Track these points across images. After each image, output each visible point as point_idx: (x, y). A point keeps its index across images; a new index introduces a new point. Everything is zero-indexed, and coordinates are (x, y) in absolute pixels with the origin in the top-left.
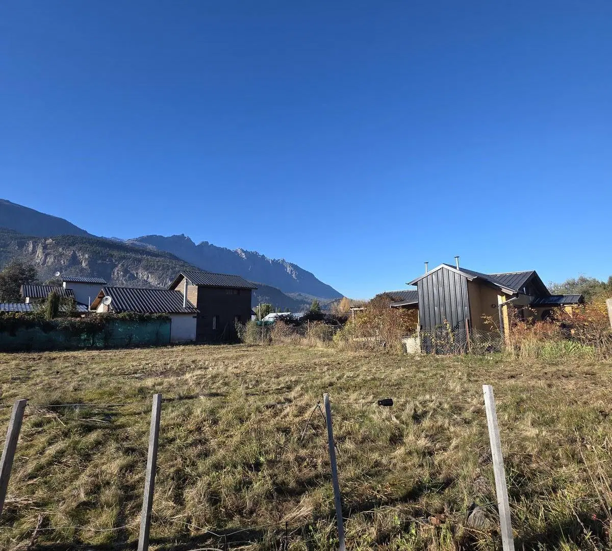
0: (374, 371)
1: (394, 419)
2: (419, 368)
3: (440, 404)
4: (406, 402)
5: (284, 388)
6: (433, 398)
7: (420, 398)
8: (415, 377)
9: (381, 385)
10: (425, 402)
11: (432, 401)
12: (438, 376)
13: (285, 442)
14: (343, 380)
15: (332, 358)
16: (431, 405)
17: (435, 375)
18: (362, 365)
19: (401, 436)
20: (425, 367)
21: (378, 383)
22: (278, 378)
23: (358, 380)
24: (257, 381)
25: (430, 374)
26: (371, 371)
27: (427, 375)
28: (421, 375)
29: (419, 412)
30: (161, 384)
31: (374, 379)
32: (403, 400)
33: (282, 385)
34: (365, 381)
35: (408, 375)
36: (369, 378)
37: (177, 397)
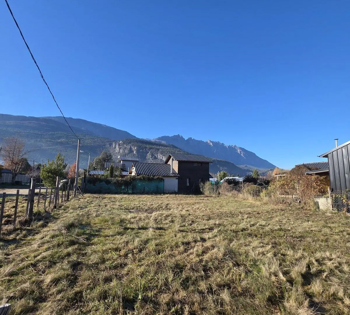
0: (284, 222)
1: (281, 275)
2: (327, 223)
3: (340, 264)
4: (303, 257)
5: (207, 228)
6: (334, 256)
7: (318, 255)
8: (320, 231)
9: (284, 236)
10: (324, 259)
11: (331, 260)
12: (345, 233)
13: (172, 280)
14: (254, 228)
15: (255, 209)
16: (329, 263)
17: (342, 232)
18: (277, 216)
19: (282, 297)
20: (333, 223)
21: (283, 234)
22: (208, 220)
23: (267, 228)
24: (193, 222)
25: (337, 231)
26: (282, 221)
27: (334, 230)
28: (327, 230)
29: (313, 270)
30: (135, 218)
31: (280, 230)
32: (299, 254)
33: (207, 227)
34: (272, 231)
35: (313, 229)
36: (276, 228)
37: (137, 227)
